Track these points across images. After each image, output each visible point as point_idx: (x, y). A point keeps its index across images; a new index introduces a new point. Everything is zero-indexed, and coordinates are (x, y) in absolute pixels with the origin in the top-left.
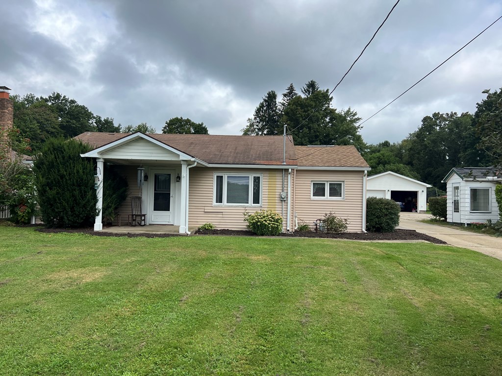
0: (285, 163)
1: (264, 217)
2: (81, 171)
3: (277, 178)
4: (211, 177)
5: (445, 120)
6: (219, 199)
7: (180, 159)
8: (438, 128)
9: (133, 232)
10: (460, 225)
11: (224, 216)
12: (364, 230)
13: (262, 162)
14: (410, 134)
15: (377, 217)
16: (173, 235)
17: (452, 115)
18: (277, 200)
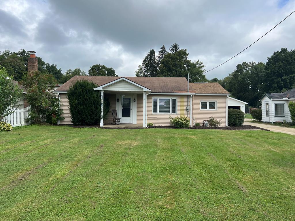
0: (189, 92)
1: (182, 119)
2: (95, 97)
3: (185, 99)
4: (151, 99)
5: (249, 66)
6: (155, 111)
7: (144, 91)
8: (245, 71)
9: (120, 127)
10: (270, 123)
11: (158, 119)
12: (227, 125)
13: (177, 92)
14: (230, 74)
15: (234, 119)
16: (140, 128)
17: (253, 64)
18: (185, 111)
